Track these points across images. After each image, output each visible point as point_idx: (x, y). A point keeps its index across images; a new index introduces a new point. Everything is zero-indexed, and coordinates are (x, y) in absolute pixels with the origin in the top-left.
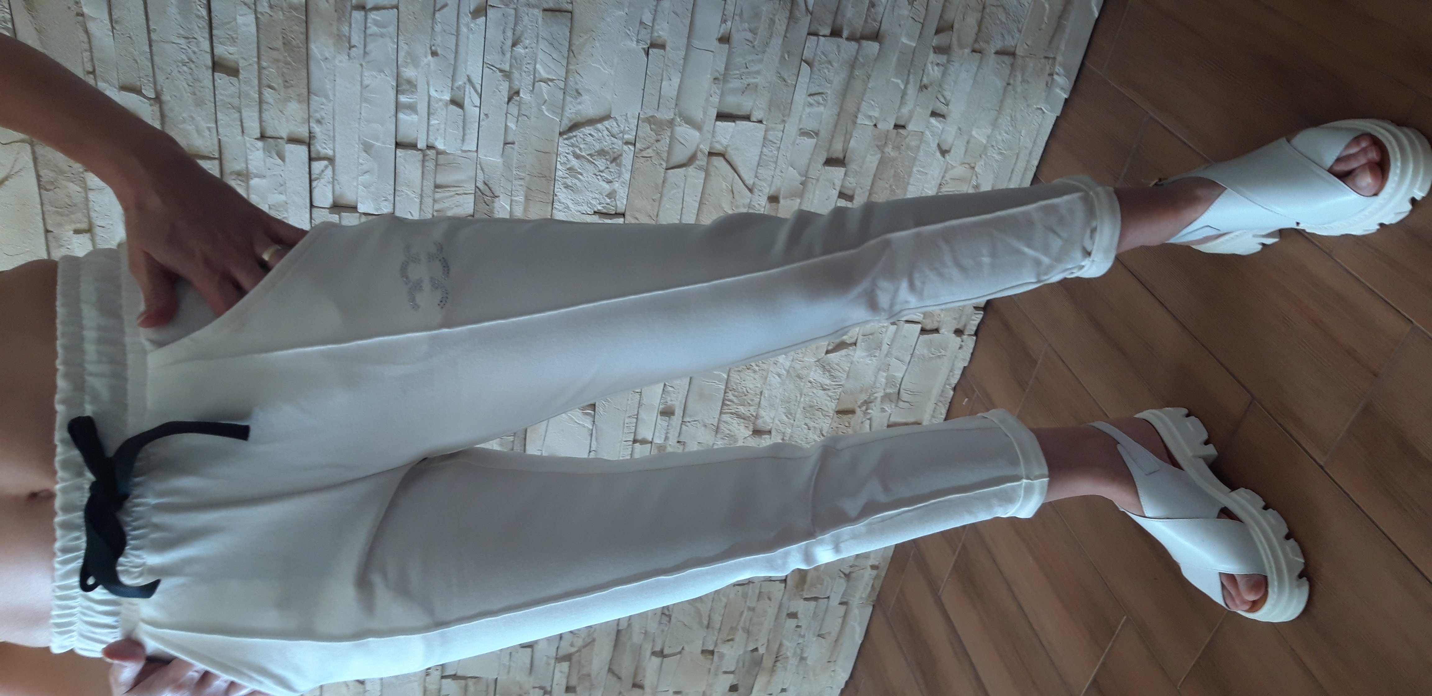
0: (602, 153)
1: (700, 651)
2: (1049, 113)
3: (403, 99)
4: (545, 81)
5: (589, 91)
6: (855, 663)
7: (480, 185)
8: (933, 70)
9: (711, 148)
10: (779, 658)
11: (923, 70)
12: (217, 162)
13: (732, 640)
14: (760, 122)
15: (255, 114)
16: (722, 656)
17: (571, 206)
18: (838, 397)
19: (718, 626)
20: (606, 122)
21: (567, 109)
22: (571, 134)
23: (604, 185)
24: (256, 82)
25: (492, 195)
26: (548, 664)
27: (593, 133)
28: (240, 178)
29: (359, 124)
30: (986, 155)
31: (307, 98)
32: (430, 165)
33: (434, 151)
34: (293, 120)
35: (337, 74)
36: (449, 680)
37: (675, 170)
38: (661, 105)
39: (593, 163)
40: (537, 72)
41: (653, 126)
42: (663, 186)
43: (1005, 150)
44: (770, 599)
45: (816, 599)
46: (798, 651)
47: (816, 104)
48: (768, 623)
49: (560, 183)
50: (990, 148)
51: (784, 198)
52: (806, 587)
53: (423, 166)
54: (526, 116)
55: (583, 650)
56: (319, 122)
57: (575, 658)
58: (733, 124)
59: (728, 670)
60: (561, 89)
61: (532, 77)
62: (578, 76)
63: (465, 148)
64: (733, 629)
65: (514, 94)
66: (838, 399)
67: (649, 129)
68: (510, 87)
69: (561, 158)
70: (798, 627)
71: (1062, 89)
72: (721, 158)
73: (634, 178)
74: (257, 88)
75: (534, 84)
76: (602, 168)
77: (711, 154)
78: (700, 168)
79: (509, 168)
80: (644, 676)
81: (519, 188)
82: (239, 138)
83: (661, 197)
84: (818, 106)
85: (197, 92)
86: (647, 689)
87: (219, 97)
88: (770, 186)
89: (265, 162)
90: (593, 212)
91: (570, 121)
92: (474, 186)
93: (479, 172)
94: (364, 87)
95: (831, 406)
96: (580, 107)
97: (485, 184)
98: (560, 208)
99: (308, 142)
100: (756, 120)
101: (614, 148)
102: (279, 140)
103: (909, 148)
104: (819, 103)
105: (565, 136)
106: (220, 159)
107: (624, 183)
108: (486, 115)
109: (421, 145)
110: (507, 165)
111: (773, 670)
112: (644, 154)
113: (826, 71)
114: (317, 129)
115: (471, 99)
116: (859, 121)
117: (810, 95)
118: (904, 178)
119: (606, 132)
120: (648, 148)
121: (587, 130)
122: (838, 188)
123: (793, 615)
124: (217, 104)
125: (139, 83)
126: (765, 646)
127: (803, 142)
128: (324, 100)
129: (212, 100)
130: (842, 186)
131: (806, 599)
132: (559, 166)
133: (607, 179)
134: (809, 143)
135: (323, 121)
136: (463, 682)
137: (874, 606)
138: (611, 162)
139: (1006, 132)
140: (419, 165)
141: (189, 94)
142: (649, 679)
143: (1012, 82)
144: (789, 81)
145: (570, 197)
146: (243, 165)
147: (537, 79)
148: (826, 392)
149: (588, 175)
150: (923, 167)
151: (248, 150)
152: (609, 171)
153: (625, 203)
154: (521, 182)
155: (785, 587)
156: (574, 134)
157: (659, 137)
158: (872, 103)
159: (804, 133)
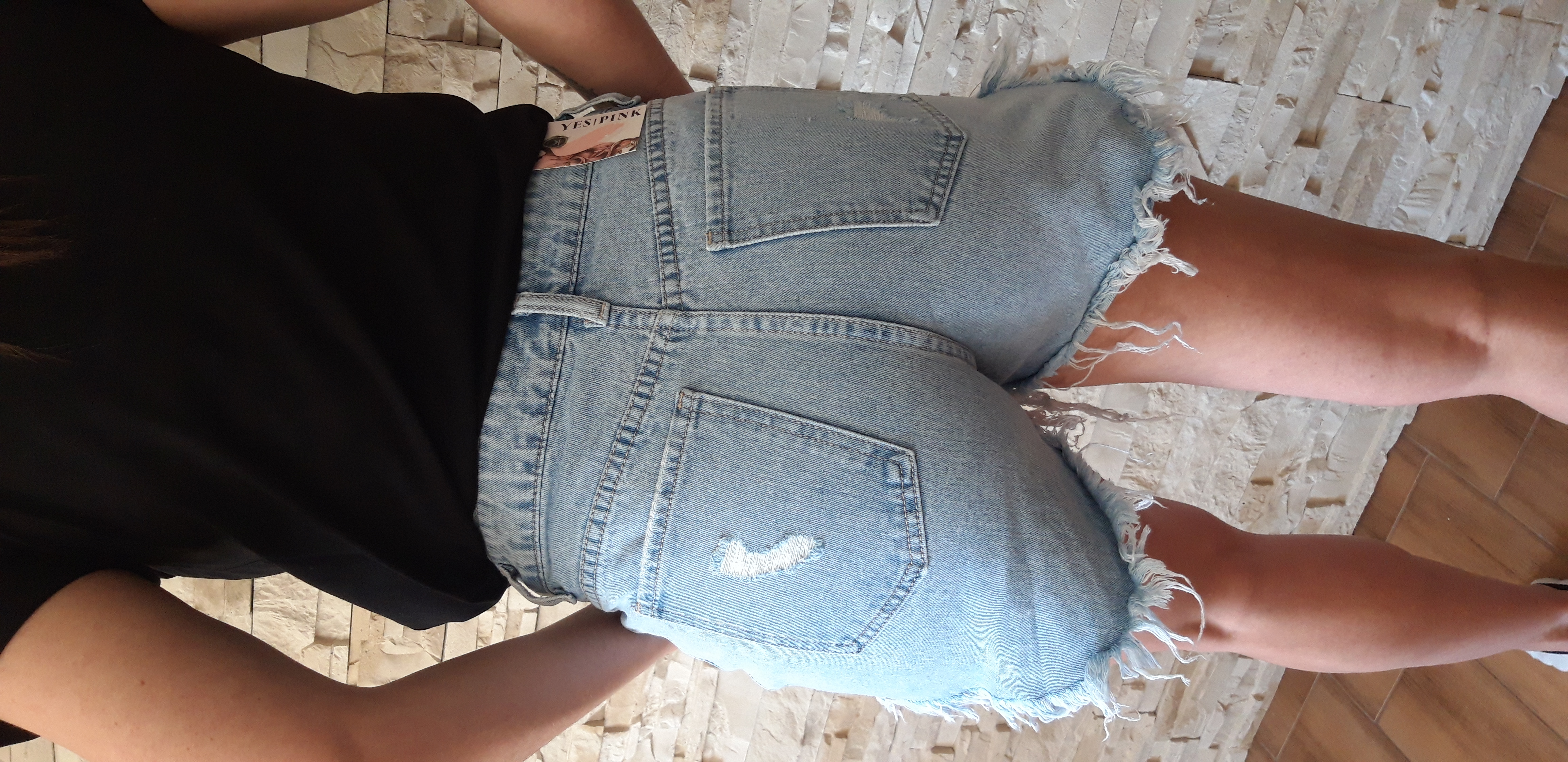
2: (1546, 95)
3: (837, 27)
4: (1005, 12)
5: (1046, 30)
8: (1434, 28)
11: (1424, 27)
14: (1235, 82)
18: (1258, 461)
29: (781, 56)
30: (1472, 144)
31: (725, 19)
34: (704, 48)
38: (1129, 53)
43: (1494, 139)
44: (1132, 738)
45: (1185, 739)
47: (1302, 63)
50: (1478, 137)
51: (1244, 185)
52: (1176, 723)
54: (971, 58)
56: (731, 53)
58: (1205, 83)
60: (1018, 24)
61: (990, 5)
62: (1037, 10)
65: (967, 26)
66: (1257, 464)
68: (963, 19)
72: (1183, 131)
75: (990, 15)
84: (1303, 66)
88: (1230, 169)
94: (794, 7)
95: (1247, 473)
96: (1035, 51)
99: (714, 78)
100: (1230, 80)
103: (1393, 127)
104: (1304, 62)
108: (928, 54)
113: (1319, 20)
114: (729, 62)
115: (914, 31)
116: (1341, 91)
117: (1297, 50)
118: (1381, 167)
122: (1307, 177)
127: (1278, 113)
128: (742, 24)
130: (1312, 174)
131: (1173, 740)
134: (1286, 112)
135: (736, 53)
137: (1251, 753)
139: (1498, 117)
143: (1513, 51)
144: (1277, 31)
147: (994, 9)
148: (1246, 453)
150: (1403, 156)
155: (1154, 722)
158: (1360, 67)
159: (1282, 101)
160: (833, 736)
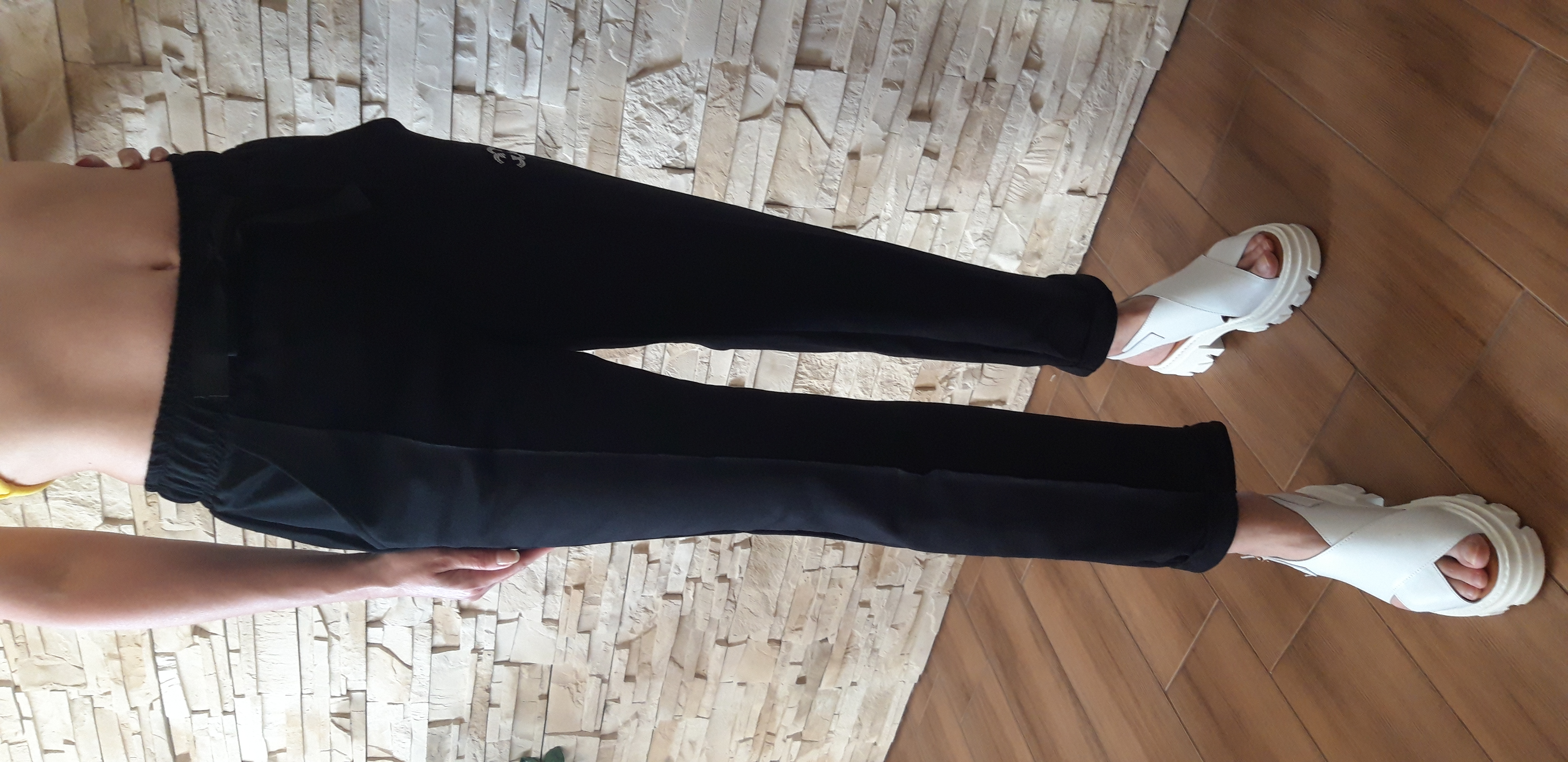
0: (672, 102)
1: (767, 641)
2: (1149, 67)
3: (461, 39)
4: (614, 22)
5: (658, 33)
6: (930, 657)
7: (542, 134)
8: (1026, 18)
9: (788, 99)
10: (850, 650)
11: (1016, 18)
12: (262, 104)
13: (800, 629)
14: (841, 70)
15: (303, 53)
16: (789, 646)
17: (638, 159)
18: (917, 372)
19: (786, 614)
20: (677, 68)
21: (635, 53)
22: (639, 81)
23: (674, 136)
24: (305, 18)
25: (554, 146)
26: (606, 651)
27: (663, 80)
28: (288, 122)
29: (414, 65)
30: (1081, 111)
31: (358, 36)
32: (490, 111)
33: (493, 97)
34: (344, 60)
35: (391, 11)
36: (502, 667)
37: (750, 122)
38: (736, 51)
39: (663, 112)
40: (604, 13)
41: (727, 74)
42: (736, 139)
43: (1101, 107)
44: (841, 586)
45: (890, 587)
46: (870, 642)
47: (901, 53)
48: (839, 611)
49: (626, 134)
50: (1085, 104)
51: (866, 154)
52: (879, 574)
53: (482, 113)
54: (591, 59)
55: (644, 637)
56: (371, 63)
57: (635, 645)
58: (812, 73)
59: (796, 661)
60: (629, 31)
61: (598, 17)
62: (647, 17)
63: (526, 94)
64: (802, 618)
65: (578, 35)
66: (918, 374)
67: (723, 76)
68: (575, 29)
69: (628, 107)
70: (870, 616)
71: (1163, 41)
72: (799, 110)
73: (705, 130)
74: (306, 25)
75: (600, 24)
76: (671, 118)
77: (788, 105)
78: (777, 120)
79: (572, 116)
80: (707, 666)
81: (582, 138)
82: (287, 78)
83: (734, 151)
84: (903, 55)
85: (243, 28)
86: (711, 679)
87: (265, 32)
88: (850, 141)
89: (313, 105)
90: (661, 166)
91: (639, 65)
92: (535, 135)
93: (541, 120)
94: (419, 25)
95: (911, 380)
96: (649, 51)
97: (547, 133)
98: (626, 161)
99: (359, 84)
100: (836, 69)
101: (684, 97)
102: (329, 82)
103: (998, 101)
104: (904, 51)
105: (633, 83)
106: (266, 101)
107: (695, 135)
108: (549, 58)
109: (480, 89)
110: (571, 113)
111: (843, 662)
112: (717, 103)
113: (912, 16)
114: (369, 70)
115: (532, 39)
116: (947, 72)
117: (896, 42)
118: (993, 135)
119: (676, 79)
120: (721, 97)
121: (657, 76)
122: (923, 145)
123: (865, 604)
124: (264, 41)
125: (180, 17)
126: (835, 636)
127: (886, 94)
128: (377, 39)
129: (258, 36)
130: (927, 143)
131: (879, 587)
132: (626, 115)
133: (677, 130)
134: (893, 94)
135: (376, 62)
136: (516, 668)
137: (950, 596)
138: (682, 112)
139: (1103, 87)
140: (477, 111)
141: (234, 30)
142: (713, 668)
143: (1109, 32)
144: (873, 27)
145: (637, 149)
146: (291, 109)
147: (604, 20)
148: (905, 365)
149: (656, 125)
150: (1013, 124)
151: (296, 93)
152: (679, 122)
153: (695, 156)
154: (586, 132)
155: (858, 574)
156: (643, 80)
157: (733, 86)
158: (961, 52)
159: (888, 84)
160: (572, 588)
